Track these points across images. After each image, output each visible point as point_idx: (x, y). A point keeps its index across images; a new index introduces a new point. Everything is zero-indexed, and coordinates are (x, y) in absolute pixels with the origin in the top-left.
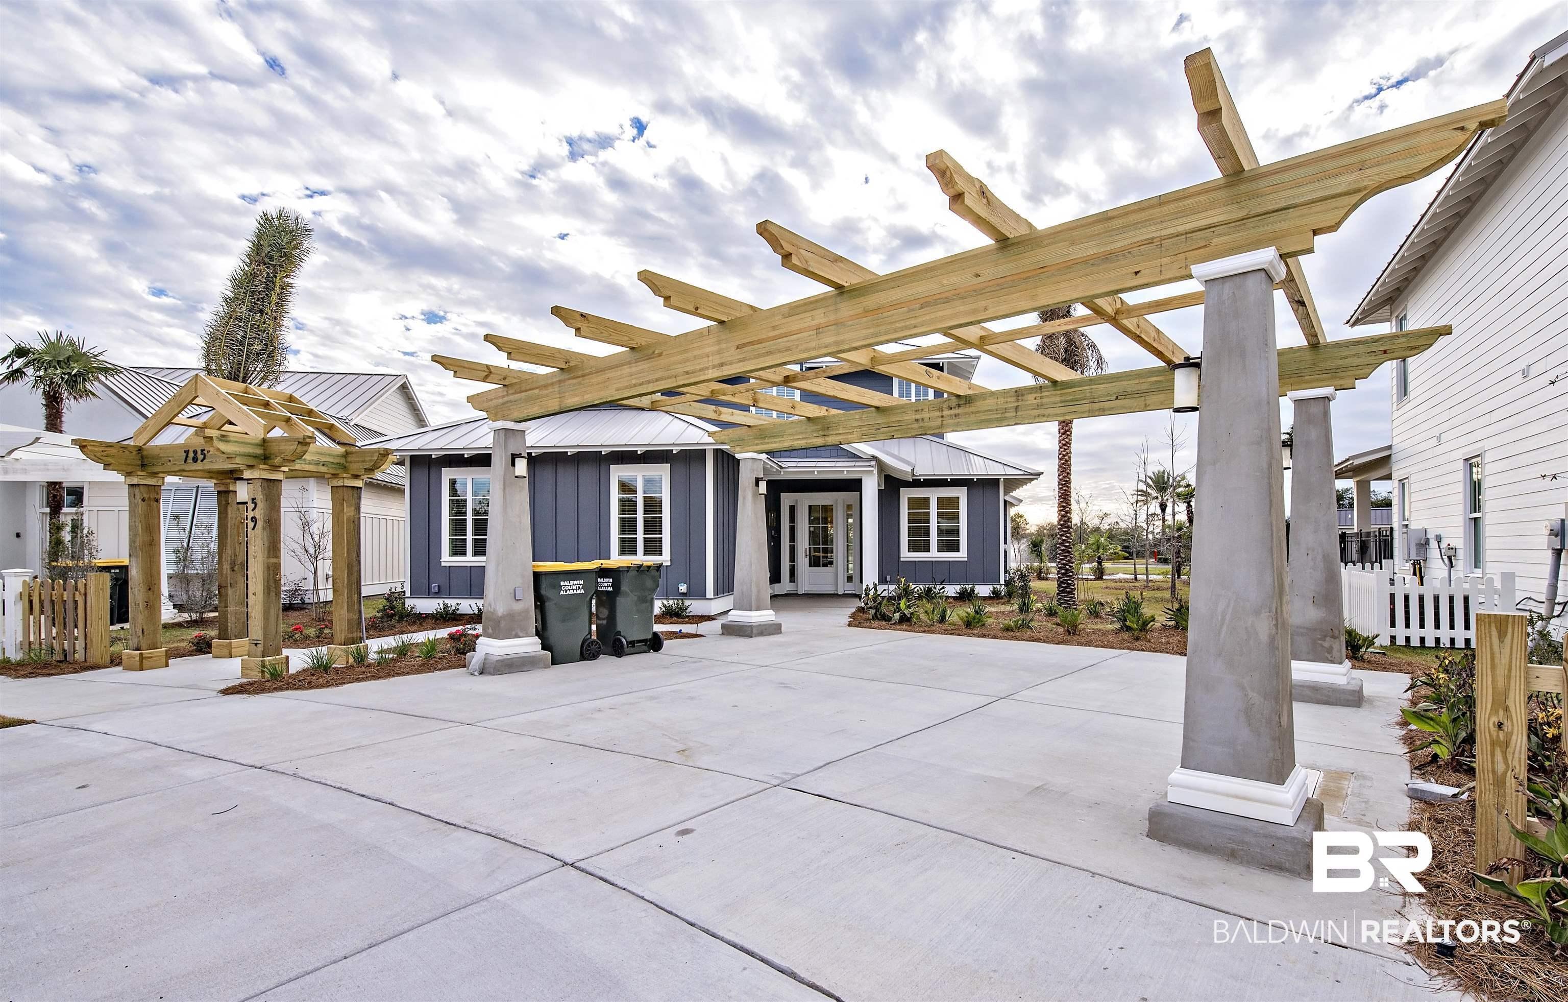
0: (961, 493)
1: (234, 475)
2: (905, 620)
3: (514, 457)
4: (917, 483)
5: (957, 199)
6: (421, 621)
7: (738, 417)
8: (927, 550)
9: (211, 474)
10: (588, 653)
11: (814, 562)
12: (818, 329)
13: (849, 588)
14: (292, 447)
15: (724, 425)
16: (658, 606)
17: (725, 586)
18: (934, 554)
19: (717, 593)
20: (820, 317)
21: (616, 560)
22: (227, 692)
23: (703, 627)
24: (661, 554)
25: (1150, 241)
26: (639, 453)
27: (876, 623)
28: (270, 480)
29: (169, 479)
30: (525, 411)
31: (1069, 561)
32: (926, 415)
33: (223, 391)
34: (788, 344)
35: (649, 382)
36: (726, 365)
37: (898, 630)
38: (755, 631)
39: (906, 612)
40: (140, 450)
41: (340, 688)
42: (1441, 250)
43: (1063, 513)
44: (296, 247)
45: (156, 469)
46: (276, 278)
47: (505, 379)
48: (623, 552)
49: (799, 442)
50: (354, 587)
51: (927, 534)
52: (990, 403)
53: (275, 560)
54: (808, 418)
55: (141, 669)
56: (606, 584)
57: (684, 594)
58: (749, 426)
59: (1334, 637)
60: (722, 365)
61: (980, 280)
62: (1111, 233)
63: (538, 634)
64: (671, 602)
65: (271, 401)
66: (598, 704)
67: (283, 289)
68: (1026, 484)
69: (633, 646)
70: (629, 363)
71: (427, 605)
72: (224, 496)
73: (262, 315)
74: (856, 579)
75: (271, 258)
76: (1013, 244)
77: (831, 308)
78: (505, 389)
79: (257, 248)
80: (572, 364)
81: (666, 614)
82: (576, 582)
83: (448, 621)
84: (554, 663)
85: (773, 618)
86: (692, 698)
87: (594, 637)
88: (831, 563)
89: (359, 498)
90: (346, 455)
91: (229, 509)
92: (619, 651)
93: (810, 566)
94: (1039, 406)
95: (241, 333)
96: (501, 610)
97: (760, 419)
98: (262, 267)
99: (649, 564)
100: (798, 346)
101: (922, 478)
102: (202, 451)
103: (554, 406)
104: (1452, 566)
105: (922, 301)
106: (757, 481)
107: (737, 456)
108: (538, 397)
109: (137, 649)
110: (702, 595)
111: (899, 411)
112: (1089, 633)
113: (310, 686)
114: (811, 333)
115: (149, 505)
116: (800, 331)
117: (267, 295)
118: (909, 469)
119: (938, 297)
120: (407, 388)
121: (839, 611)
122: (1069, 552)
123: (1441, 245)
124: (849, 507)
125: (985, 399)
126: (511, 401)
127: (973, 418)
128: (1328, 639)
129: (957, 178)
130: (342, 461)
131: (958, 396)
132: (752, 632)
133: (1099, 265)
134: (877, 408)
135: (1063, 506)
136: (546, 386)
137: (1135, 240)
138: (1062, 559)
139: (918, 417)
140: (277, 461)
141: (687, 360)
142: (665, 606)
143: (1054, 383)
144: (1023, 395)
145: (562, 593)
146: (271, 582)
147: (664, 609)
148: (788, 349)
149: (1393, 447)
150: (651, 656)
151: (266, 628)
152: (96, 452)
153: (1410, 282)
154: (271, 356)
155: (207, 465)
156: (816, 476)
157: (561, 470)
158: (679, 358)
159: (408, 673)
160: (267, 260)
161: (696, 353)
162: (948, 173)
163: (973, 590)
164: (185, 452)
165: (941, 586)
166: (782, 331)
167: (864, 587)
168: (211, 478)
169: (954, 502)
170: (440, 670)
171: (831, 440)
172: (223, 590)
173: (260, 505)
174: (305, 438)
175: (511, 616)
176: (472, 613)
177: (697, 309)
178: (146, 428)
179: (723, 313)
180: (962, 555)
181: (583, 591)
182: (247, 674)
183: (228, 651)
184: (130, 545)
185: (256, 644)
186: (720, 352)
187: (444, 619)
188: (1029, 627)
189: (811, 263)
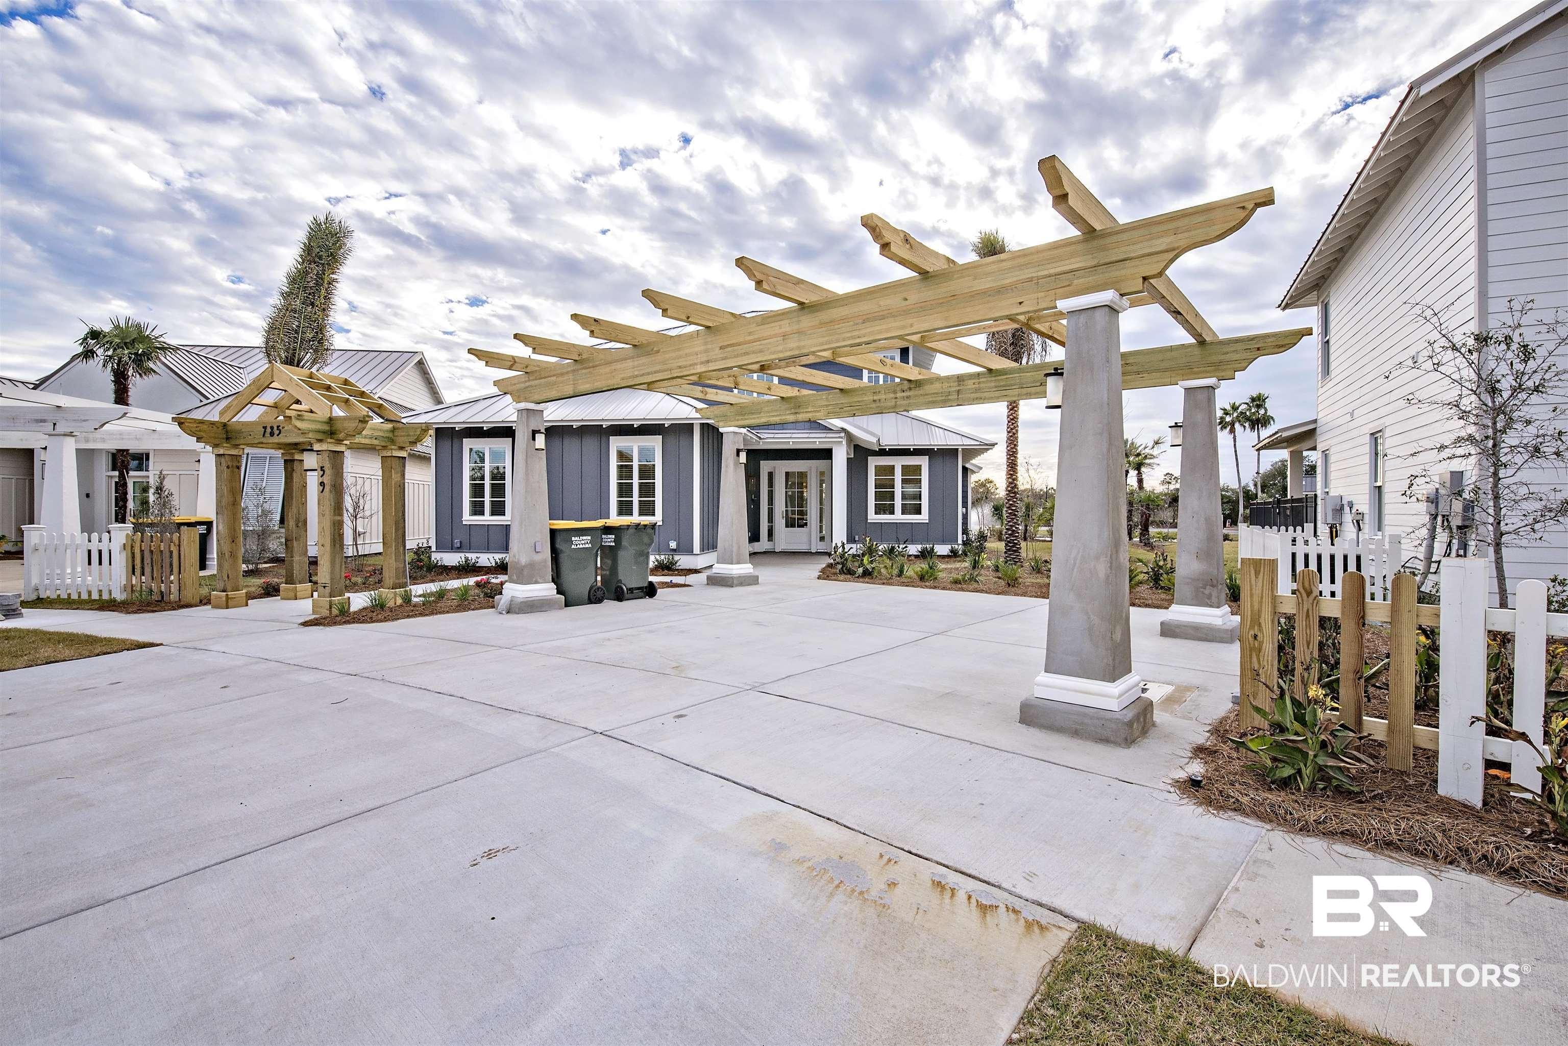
0: (923, 462)
1: (304, 448)
2: (867, 574)
3: (534, 433)
4: (882, 452)
5: (885, 247)
6: (446, 571)
7: (722, 396)
8: (892, 513)
9: (279, 446)
10: (594, 598)
11: (790, 524)
12: (785, 336)
13: (822, 547)
14: (353, 425)
15: (711, 403)
16: (652, 560)
17: (709, 545)
18: (898, 516)
19: (702, 549)
20: (786, 326)
21: (615, 519)
22: (305, 624)
23: (691, 579)
24: (654, 515)
25: (1031, 280)
26: (635, 426)
27: (842, 577)
28: (335, 451)
29: (247, 450)
30: (544, 395)
31: (1015, 523)
32: (882, 396)
33: (295, 378)
34: (761, 347)
35: (648, 374)
36: (712, 362)
37: (861, 582)
38: (735, 582)
39: (868, 567)
40: (224, 426)
41: (395, 623)
42: (1358, 242)
43: (1010, 480)
44: (340, 247)
45: (238, 442)
46: (324, 274)
47: (527, 367)
48: (621, 513)
49: (774, 418)
50: (401, 540)
51: (892, 498)
52: (937, 386)
53: (339, 518)
54: (782, 398)
55: (227, 608)
56: (609, 540)
57: (674, 550)
58: (731, 404)
59: (1213, 586)
60: (708, 362)
61: (907, 303)
62: (1003, 272)
63: (553, 581)
64: (663, 557)
65: (333, 385)
66: (607, 635)
67: (330, 284)
68: (983, 453)
69: (632, 593)
70: (632, 358)
71: (452, 559)
72: (290, 465)
73: (313, 308)
74: (827, 538)
75: (320, 258)
76: (932, 276)
77: (794, 320)
78: (527, 375)
79: (308, 249)
80: (584, 357)
81: (659, 567)
82: (584, 538)
83: (469, 572)
84: (566, 605)
85: (752, 571)
86: (683, 632)
87: (599, 584)
88: (806, 524)
89: (404, 466)
90: (394, 430)
91: (294, 475)
92: (619, 596)
93: (787, 526)
94: (977, 390)
95: (297, 323)
96: (524, 560)
97: (741, 398)
98: (313, 266)
99: (646, 523)
100: (769, 349)
101: (887, 448)
102: (278, 427)
103: (569, 390)
104: (1360, 529)
105: (864, 317)
106: (738, 451)
107: (721, 430)
108: (555, 383)
109: (224, 591)
110: (690, 551)
111: (861, 392)
112: (1028, 586)
113: (372, 621)
114: (779, 339)
115: (233, 472)
116: (770, 337)
117: (317, 290)
118: (874, 440)
119: (876, 314)
120: (424, 364)
121: (811, 566)
122: (1015, 515)
123: (1356, 238)
124: (822, 474)
125: (932, 383)
126: (531, 386)
127: (922, 400)
128: (1208, 587)
129: (884, 232)
130: (391, 435)
131: (910, 381)
132: (733, 583)
133: (994, 296)
134: (841, 390)
135: (1011, 474)
136: (562, 374)
137: (1018, 278)
138: (1009, 522)
139: (875, 398)
140: (341, 436)
141: (680, 357)
142: (657, 561)
143: (990, 370)
144: (963, 381)
145: (573, 547)
146: (337, 536)
147: (656, 563)
148: (761, 351)
149: (1318, 421)
150: (647, 601)
151: (332, 572)
152: (192, 427)
153: (1332, 271)
154: (320, 342)
155: (282, 439)
156: (791, 446)
157: (567, 441)
158: (674, 355)
159: (448, 612)
160: (317, 260)
161: (687, 351)
162: (878, 229)
163: (932, 549)
164: (263, 427)
165: (904, 546)
166: (756, 337)
167: (834, 545)
168: (280, 449)
169: (918, 469)
170: (473, 610)
171: (802, 417)
172: (289, 543)
173: (328, 472)
174: (364, 417)
175: (532, 565)
176: (490, 565)
177: (688, 318)
178: (230, 407)
179: (709, 320)
180: (924, 517)
181: (590, 545)
182: (317, 611)
183: (293, 594)
184: (217, 505)
185: (324, 587)
186: (706, 351)
187: (466, 570)
188: (976, 581)
189: (778, 287)
